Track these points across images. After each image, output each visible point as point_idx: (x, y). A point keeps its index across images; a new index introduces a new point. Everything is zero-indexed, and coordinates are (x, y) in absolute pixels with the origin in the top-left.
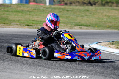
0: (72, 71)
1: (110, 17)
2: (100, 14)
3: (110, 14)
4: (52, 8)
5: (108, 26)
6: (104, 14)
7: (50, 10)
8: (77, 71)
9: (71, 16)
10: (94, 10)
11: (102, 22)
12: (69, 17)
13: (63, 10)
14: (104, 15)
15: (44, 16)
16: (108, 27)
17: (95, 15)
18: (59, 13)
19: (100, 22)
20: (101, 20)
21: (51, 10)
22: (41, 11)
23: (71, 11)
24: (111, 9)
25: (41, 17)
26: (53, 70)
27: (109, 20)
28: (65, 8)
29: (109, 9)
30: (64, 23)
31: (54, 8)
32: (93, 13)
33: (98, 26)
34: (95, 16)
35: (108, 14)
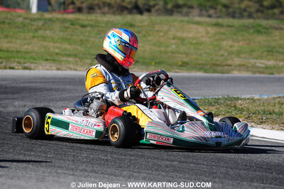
0: (95, 172)
1: (186, 42)
2: (162, 34)
3: (185, 35)
4: (45, 19)
5: (180, 63)
6: (171, 33)
7: (41, 23)
8: (109, 171)
9: (93, 39)
10: (146, 23)
11: (166, 52)
12: (86, 40)
13: (72, 24)
14: (171, 37)
15: (25, 39)
16: (181, 66)
17: (150, 35)
18: (63, 31)
19: (161, 52)
20: (163, 49)
21: (43, 25)
22: (17, 27)
23: (91, 26)
24: (188, 22)
25: (18, 41)
26: (49, 170)
27: (183, 49)
28: (78, 19)
29: (182, 21)
30: (75, 56)
31: (50, 20)
32: (144, 32)
33: (156, 63)
34: (150, 38)
35: (179, 34)
